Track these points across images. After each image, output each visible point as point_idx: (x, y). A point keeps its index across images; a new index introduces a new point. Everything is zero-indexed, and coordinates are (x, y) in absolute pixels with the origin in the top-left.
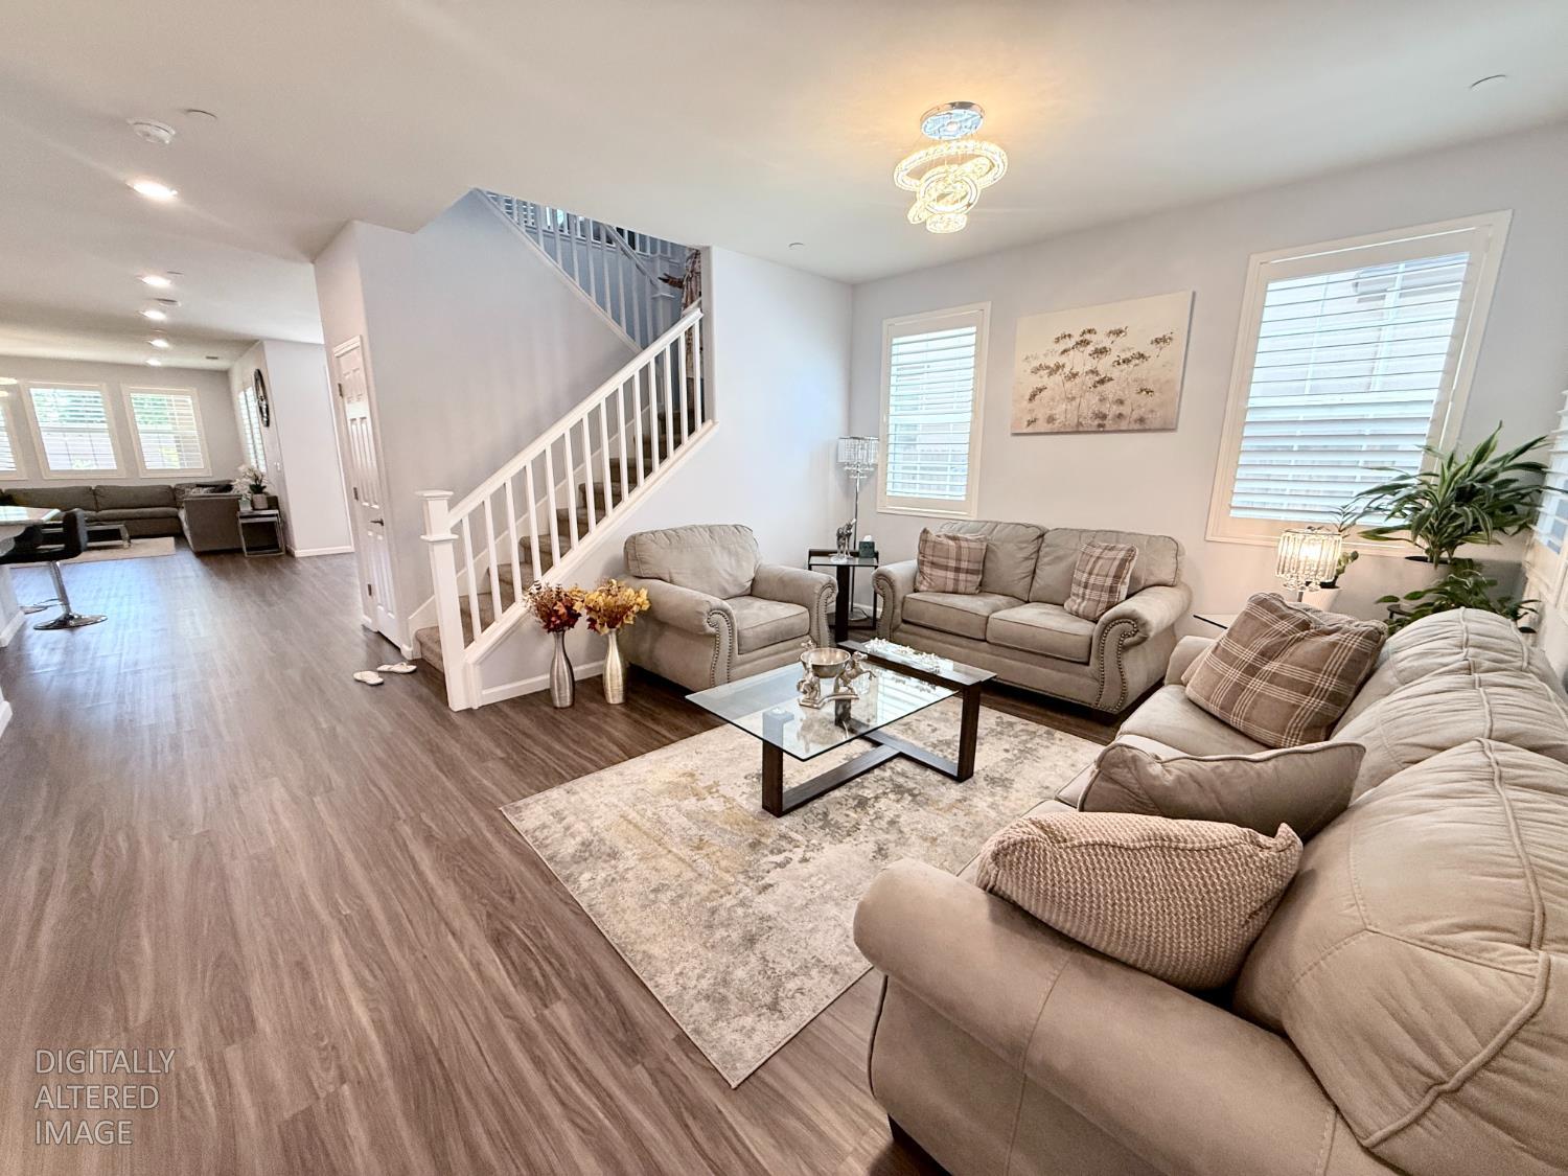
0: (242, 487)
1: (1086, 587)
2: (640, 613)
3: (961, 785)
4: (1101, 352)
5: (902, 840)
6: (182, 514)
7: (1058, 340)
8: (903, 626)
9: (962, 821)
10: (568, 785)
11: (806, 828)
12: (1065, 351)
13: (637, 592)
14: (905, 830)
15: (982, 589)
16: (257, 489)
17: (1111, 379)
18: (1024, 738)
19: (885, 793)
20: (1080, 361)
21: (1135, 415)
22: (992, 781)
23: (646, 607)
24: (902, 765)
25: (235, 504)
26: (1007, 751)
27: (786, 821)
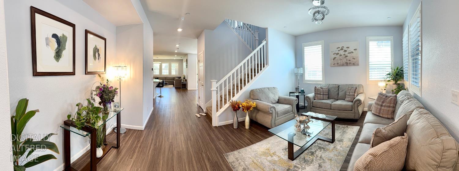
0: (182, 78)
1: (349, 96)
2: (254, 108)
3: (333, 144)
4: (345, 51)
5: (324, 162)
6: (175, 82)
7: (337, 48)
8: (313, 108)
9: (336, 153)
10: (239, 150)
11: (300, 163)
12: (339, 51)
13: (253, 103)
14: (324, 159)
15: (329, 98)
16: (184, 78)
17: (348, 56)
18: (343, 129)
19: (317, 150)
20: (342, 52)
21: (353, 63)
22: (339, 141)
23: (255, 106)
24: (319, 141)
25: (181, 80)
26: (340, 133)
27: (295, 161)
